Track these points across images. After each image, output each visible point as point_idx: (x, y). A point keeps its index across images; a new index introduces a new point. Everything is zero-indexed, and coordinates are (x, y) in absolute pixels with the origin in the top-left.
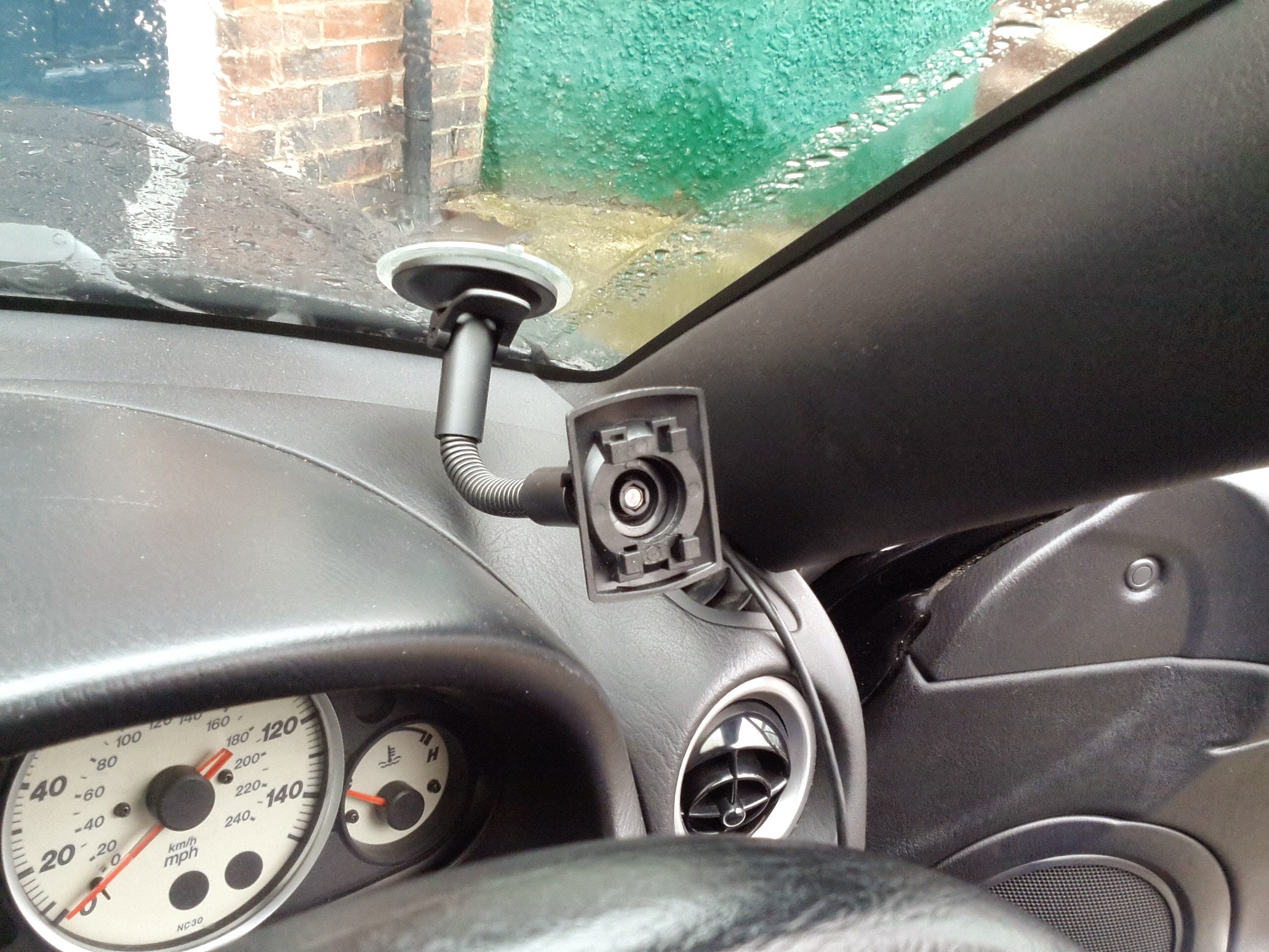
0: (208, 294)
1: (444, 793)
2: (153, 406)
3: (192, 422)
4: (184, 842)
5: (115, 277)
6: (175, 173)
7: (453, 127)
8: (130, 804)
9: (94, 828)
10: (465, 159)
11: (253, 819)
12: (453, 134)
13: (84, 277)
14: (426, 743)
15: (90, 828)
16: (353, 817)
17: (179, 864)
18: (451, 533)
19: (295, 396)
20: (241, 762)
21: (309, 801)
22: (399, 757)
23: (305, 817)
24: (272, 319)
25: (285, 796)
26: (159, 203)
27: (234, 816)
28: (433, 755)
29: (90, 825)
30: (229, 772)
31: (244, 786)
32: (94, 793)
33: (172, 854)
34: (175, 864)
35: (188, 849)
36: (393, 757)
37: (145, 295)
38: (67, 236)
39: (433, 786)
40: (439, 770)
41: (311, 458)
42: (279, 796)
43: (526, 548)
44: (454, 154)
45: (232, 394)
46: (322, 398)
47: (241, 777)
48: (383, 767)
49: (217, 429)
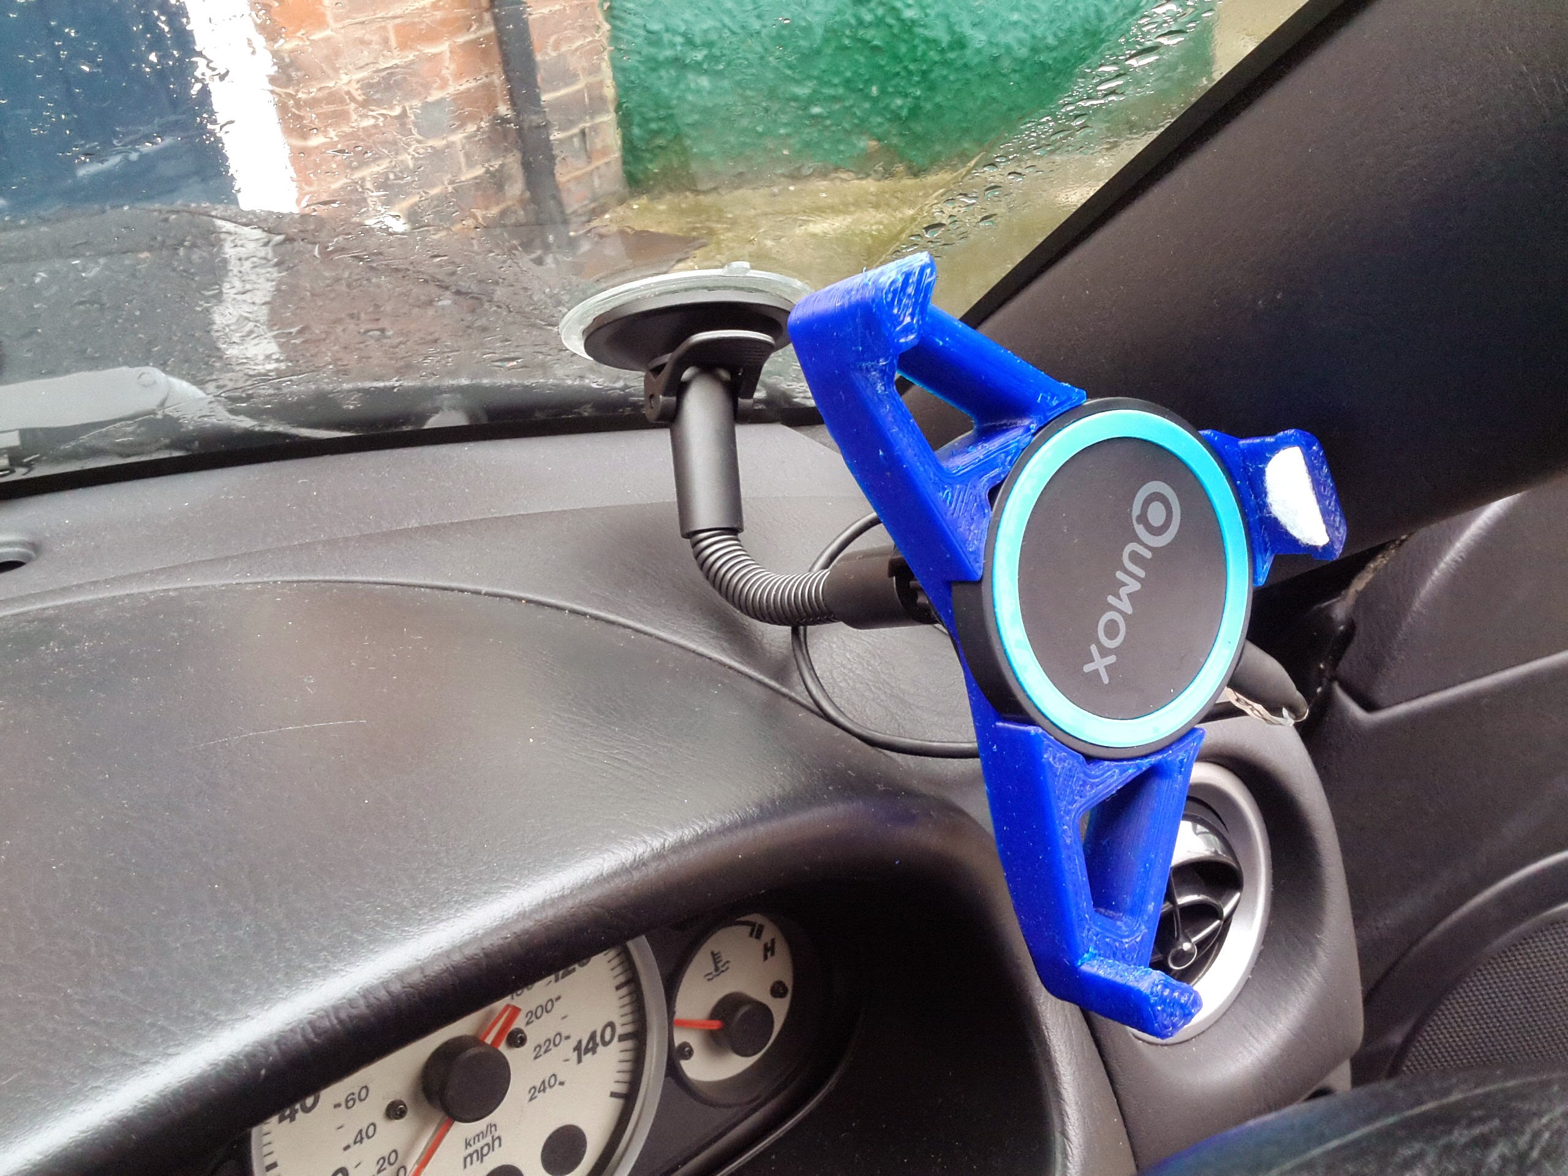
0: (348, 410)
1: (793, 997)
2: (314, 571)
3: (369, 583)
4: (482, 1132)
5: (227, 415)
6: (263, 262)
7: (581, 126)
8: (405, 1101)
9: (365, 1140)
10: (600, 162)
11: (562, 1084)
12: (583, 133)
13: (189, 424)
14: (758, 937)
15: (361, 1141)
16: (685, 1052)
17: (482, 1161)
18: (729, 656)
19: (490, 519)
20: (533, 1015)
21: (628, 1044)
22: (728, 962)
23: (627, 1066)
24: (432, 423)
25: (596, 1045)
26: (254, 303)
27: (538, 1085)
28: (769, 950)
29: (360, 1138)
30: (520, 1031)
31: (542, 1043)
32: (356, 1096)
33: (470, 1150)
34: (476, 1163)
35: (489, 1139)
36: (720, 965)
37: (269, 428)
38: (154, 373)
39: (778, 990)
40: (781, 968)
41: (530, 596)
42: (587, 1048)
43: (832, 657)
44: (590, 158)
45: (407, 533)
46: (523, 515)
47: (535, 1034)
48: (709, 980)
49: (402, 585)
